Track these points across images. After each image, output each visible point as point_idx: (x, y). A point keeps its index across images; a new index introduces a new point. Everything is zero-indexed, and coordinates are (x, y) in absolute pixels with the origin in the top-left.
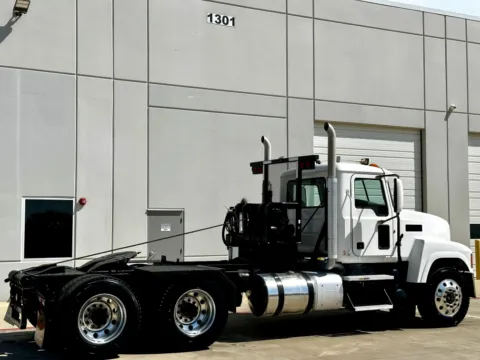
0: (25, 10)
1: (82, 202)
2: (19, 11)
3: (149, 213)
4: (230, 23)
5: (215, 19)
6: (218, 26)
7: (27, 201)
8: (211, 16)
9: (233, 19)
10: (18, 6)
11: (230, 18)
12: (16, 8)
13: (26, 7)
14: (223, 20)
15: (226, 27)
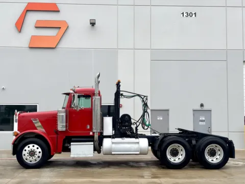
0: (95, 23)
1: (120, 106)
2: (93, 24)
3: (152, 111)
4: (194, 15)
5: (185, 14)
6: (187, 18)
8: (183, 13)
9: (195, 14)
11: (193, 13)
12: (91, 23)
14: (189, 15)
15: (191, 18)
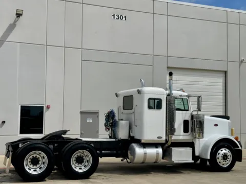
0: (21, 15)
1: (48, 107)
2: (19, 15)
3: (81, 113)
4: (124, 19)
5: (116, 17)
6: (117, 20)
7: (21, 106)
8: (114, 15)
9: (125, 17)
10: (18, 13)
11: (124, 16)
12: (17, 14)
13: (21, 13)
14: (120, 17)
15: (121, 21)
